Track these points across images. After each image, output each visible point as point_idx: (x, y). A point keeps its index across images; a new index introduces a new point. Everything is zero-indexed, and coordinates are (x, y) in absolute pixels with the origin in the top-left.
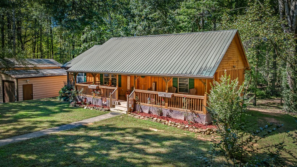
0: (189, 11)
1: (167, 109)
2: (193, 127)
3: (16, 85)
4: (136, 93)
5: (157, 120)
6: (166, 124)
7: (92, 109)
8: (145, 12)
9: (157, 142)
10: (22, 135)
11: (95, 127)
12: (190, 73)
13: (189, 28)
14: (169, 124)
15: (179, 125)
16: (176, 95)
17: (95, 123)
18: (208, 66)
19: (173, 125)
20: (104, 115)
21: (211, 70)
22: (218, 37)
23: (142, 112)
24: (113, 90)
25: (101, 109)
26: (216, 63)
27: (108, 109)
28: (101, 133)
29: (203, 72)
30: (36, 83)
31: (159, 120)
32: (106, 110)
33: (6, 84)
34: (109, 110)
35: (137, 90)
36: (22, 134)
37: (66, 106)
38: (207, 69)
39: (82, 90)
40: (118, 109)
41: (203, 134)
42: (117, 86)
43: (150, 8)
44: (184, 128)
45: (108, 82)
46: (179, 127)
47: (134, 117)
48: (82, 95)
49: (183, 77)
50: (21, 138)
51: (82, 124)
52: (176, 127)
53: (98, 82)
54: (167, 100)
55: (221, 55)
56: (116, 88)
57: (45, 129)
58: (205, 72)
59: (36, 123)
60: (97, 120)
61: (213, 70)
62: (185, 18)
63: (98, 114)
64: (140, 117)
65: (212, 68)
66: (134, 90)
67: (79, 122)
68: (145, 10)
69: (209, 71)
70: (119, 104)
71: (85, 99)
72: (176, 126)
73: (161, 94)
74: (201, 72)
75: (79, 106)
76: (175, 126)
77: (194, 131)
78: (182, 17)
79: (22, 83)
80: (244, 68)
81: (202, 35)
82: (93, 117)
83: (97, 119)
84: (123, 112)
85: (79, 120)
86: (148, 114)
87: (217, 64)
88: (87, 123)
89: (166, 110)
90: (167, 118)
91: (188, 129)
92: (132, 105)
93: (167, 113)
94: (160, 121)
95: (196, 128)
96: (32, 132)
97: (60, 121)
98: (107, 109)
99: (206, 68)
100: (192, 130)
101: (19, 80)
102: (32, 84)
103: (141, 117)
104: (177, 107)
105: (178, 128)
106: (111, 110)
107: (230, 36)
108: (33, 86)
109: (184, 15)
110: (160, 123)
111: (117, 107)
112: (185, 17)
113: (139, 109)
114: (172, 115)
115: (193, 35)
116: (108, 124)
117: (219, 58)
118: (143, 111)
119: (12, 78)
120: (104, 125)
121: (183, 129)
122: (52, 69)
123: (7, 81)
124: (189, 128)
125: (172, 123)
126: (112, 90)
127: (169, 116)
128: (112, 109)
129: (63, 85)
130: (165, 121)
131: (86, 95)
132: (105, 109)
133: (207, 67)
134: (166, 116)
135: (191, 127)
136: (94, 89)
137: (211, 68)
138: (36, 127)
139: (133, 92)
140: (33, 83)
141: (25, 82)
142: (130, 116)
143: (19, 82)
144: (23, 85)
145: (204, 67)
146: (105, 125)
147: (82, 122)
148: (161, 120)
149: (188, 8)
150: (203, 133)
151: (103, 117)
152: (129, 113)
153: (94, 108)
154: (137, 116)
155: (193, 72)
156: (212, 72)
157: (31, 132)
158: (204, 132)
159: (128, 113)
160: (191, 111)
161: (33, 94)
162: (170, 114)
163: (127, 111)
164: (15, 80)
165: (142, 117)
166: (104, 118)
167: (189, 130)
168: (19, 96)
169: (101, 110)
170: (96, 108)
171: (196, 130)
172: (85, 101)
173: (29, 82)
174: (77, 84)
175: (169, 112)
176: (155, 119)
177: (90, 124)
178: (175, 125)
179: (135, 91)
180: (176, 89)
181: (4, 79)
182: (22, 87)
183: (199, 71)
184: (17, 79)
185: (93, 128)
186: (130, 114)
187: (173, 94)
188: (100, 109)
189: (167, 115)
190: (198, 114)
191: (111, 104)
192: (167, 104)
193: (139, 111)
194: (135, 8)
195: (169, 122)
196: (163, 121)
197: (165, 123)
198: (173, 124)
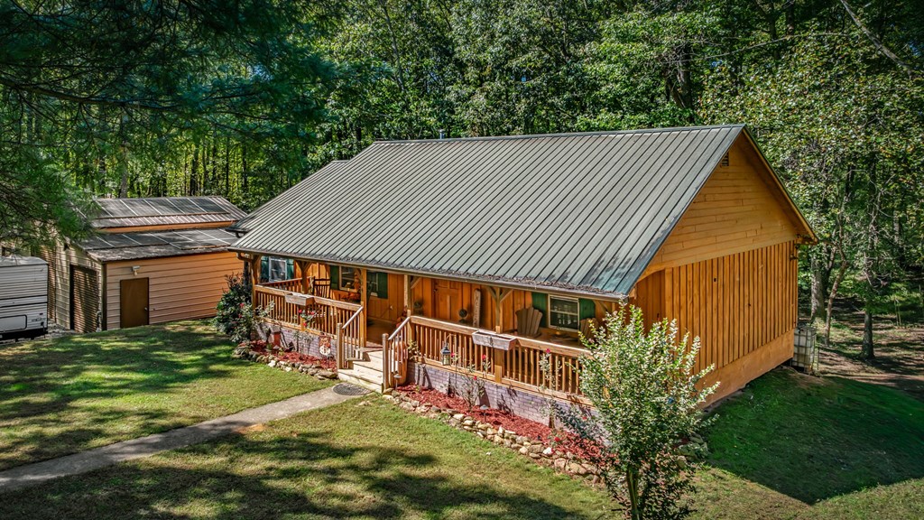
0: (626, 49)
1: (499, 384)
2: (568, 453)
3: (100, 280)
4: (413, 326)
5: (462, 421)
6: (489, 437)
7: (288, 369)
8: (491, 54)
9: (427, 509)
10: (44, 463)
11: (264, 443)
12: (564, 276)
13: (637, 97)
14: (497, 439)
15: (525, 443)
16: (526, 341)
17: (272, 425)
18: (622, 255)
19: (507, 442)
20: (314, 394)
21: (626, 270)
22: (678, 152)
23: (430, 388)
24: (353, 312)
25: (314, 371)
26: (648, 247)
27: (331, 373)
28: (268, 464)
29: (600, 277)
30: (159, 274)
31: (469, 422)
32: (325, 376)
33: (79, 274)
34: (335, 377)
35: (418, 319)
36: (44, 460)
37: (222, 355)
38: (616, 266)
39: (271, 305)
40: (358, 375)
41: (594, 480)
42: (362, 303)
43: (506, 41)
44: (538, 455)
45: (352, 282)
46: (523, 450)
47: (401, 405)
48: (270, 320)
49: (538, 289)
50: (35, 474)
51: (231, 427)
52: (518, 448)
53: (326, 280)
54: (499, 357)
55: (671, 219)
56: (359, 308)
57: (119, 441)
58: (606, 276)
59: (106, 417)
60: (281, 413)
61: (632, 270)
62: (613, 71)
63: (297, 391)
64: (415, 407)
65: (631, 262)
66: (408, 318)
67: (228, 419)
68: (490, 48)
69: (619, 274)
70: (366, 358)
71: (278, 334)
72: (516, 445)
73: (481, 337)
74: (595, 276)
75: (257, 356)
76: (513, 446)
77: (567, 468)
78: (603, 67)
79: (117, 275)
80: (792, 239)
81: (631, 142)
82: (275, 401)
83: (281, 411)
84: (373, 387)
85: (231, 410)
86: (445, 396)
87: (648, 252)
88: (247, 424)
89: (497, 387)
90: (496, 415)
91: (550, 461)
92: (399, 363)
93: (500, 397)
94: (471, 426)
95: (574, 459)
96: (77, 453)
97: (173, 415)
98: (329, 372)
99: (615, 262)
100: (562, 466)
101: (108, 266)
102: (148, 278)
103: (418, 408)
104: (529, 382)
105: (521, 454)
106: (340, 375)
107: (714, 148)
108: (151, 282)
109: (610, 62)
110: (470, 431)
111: (358, 369)
112: (611, 66)
113: (421, 379)
114: (514, 405)
115: (607, 141)
116: (310, 430)
117: (662, 229)
118: (433, 386)
119: (92, 260)
120: (295, 435)
121: (537, 458)
122: (216, 228)
123: (80, 268)
124: (554, 457)
125: (506, 435)
126: (349, 311)
127: (507, 407)
128: (343, 375)
129: (227, 287)
130: (487, 428)
131: (283, 323)
132: (323, 372)
133: (617, 259)
134: (496, 407)
135: (562, 453)
136: (300, 307)
137: (627, 263)
138: (98, 434)
139: (406, 324)
140: (151, 275)
141: (128, 271)
142: (389, 402)
143: (109, 272)
144: (121, 281)
145: (607, 257)
146: (298, 435)
147: (236, 420)
148: (474, 423)
149: (624, 38)
150: (595, 477)
151: (306, 404)
152: (389, 389)
153: (293, 366)
154: (409, 405)
155: (570, 276)
156: (627, 277)
157: (73, 453)
158: (598, 475)
159: (385, 391)
160: (568, 397)
161: (150, 307)
162: (509, 401)
163: (382, 385)
164: (99, 267)
165: (423, 408)
166: (309, 404)
167: (553, 463)
168: (109, 315)
169: (313, 375)
170: (300, 368)
171: (574, 467)
172: (277, 343)
173: (139, 271)
174: (259, 288)
175: (506, 396)
176: (459, 416)
177: (255, 428)
178: (515, 442)
179: (410, 320)
180: (541, 315)
181: (74, 261)
182: (117, 286)
183: (592, 270)
184: (105, 264)
185: (258, 443)
186: (390, 393)
187: (517, 341)
188: (311, 371)
189: (500, 406)
190: (589, 410)
191: (341, 357)
192: (499, 368)
193: (421, 383)
194: (465, 43)
195: (497, 430)
196: (480, 426)
197: (484, 433)
198: (508, 438)
